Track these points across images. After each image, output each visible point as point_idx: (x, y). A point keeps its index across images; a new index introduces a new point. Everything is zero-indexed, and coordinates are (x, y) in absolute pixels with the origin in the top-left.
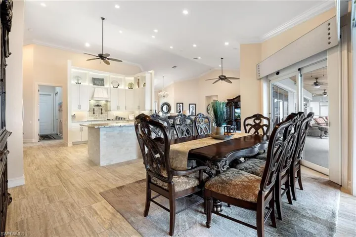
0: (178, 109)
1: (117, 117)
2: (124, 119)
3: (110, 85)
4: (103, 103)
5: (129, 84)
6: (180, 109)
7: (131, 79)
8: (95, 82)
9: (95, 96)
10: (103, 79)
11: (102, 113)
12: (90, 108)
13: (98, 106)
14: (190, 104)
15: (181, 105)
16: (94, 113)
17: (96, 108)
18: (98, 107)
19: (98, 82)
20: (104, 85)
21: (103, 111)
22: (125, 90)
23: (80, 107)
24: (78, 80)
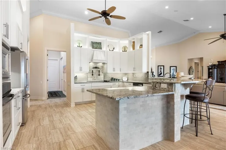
0: (159, 71)
1: (112, 78)
2: (119, 80)
3: (107, 49)
4: (100, 65)
5: (123, 47)
6: (161, 71)
7: (126, 42)
8: (94, 45)
9: (94, 58)
10: (100, 43)
11: (99, 75)
12: (90, 70)
13: (96, 68)
14: (170, 67)
15: (162, 67)
16: (93, 75)
17: (95, 70)
19: (96, 45)
20: (101, 49)
21: (101, 73)
22: (120, 53)
23: (81, 69)
24: (79, 44)
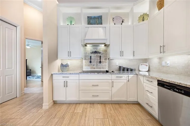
2: (132, 70)
4: (101, 48)
10: (101, 17)
11: (100, 62)
12: (85, 56)
13: (96, 52)
16: (91, 62)
17: (93, 55)
18: (96, 55)
20: (101, 24)
21: (103, 60)
23: (69, 54)
